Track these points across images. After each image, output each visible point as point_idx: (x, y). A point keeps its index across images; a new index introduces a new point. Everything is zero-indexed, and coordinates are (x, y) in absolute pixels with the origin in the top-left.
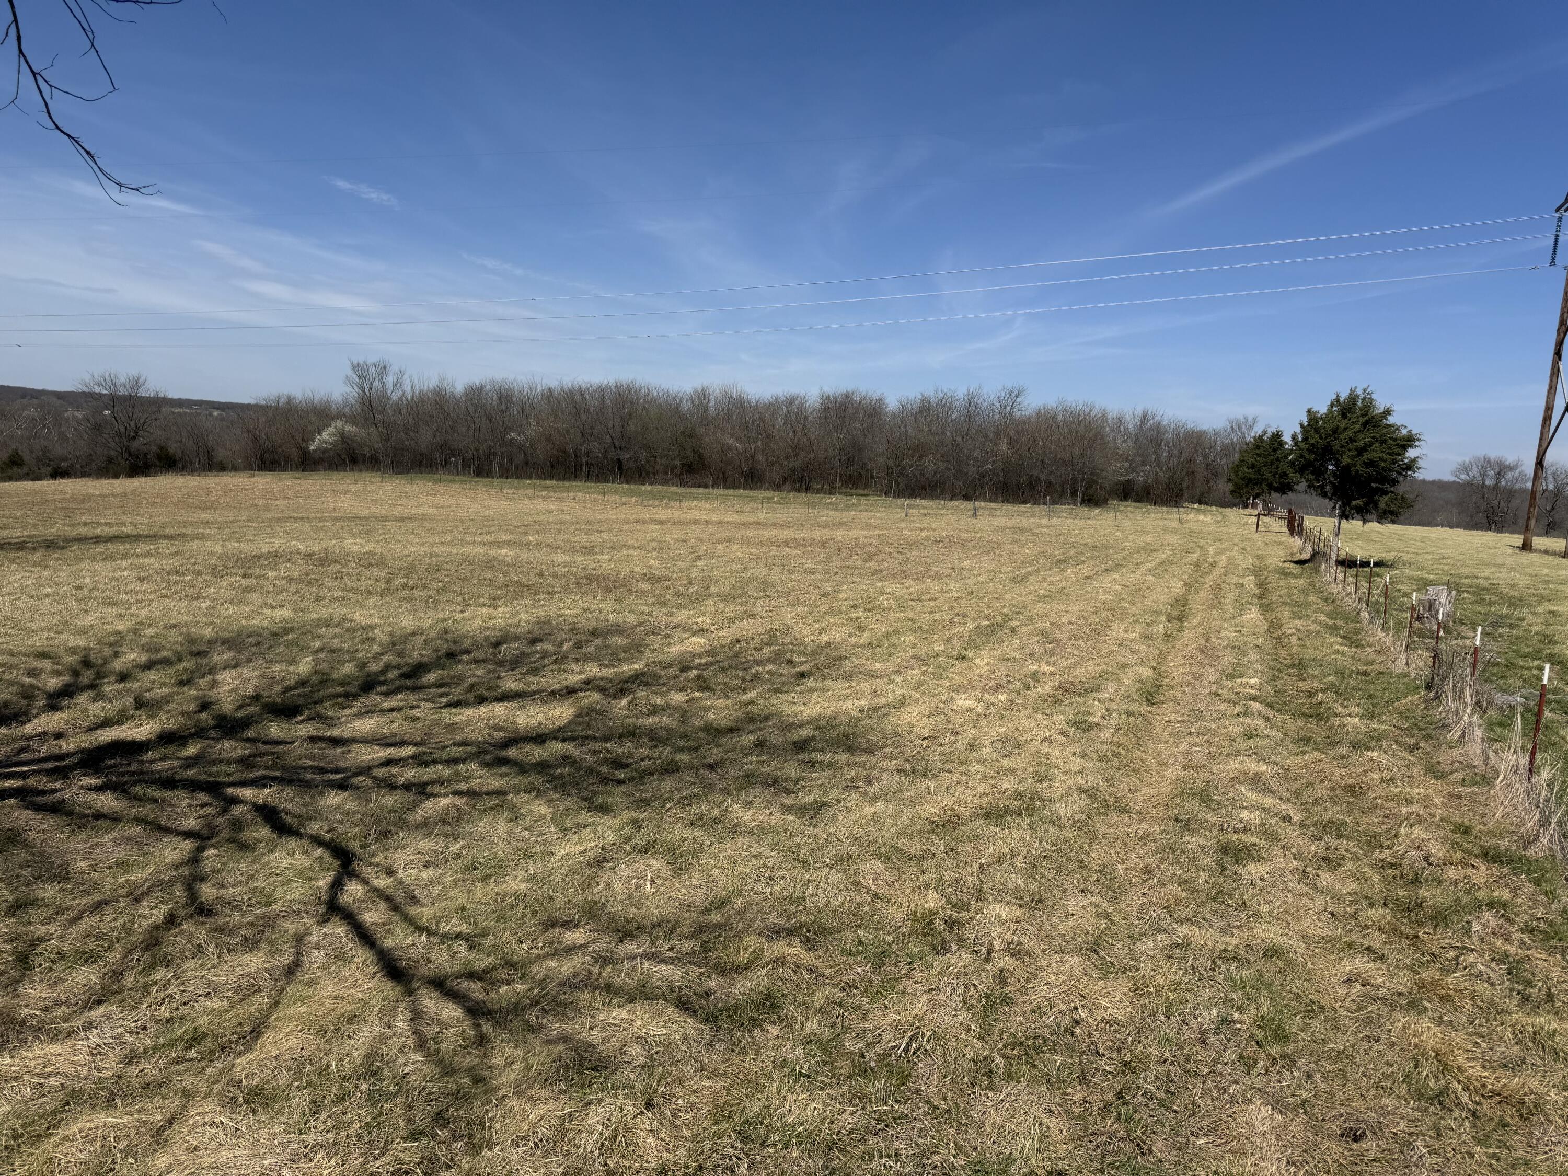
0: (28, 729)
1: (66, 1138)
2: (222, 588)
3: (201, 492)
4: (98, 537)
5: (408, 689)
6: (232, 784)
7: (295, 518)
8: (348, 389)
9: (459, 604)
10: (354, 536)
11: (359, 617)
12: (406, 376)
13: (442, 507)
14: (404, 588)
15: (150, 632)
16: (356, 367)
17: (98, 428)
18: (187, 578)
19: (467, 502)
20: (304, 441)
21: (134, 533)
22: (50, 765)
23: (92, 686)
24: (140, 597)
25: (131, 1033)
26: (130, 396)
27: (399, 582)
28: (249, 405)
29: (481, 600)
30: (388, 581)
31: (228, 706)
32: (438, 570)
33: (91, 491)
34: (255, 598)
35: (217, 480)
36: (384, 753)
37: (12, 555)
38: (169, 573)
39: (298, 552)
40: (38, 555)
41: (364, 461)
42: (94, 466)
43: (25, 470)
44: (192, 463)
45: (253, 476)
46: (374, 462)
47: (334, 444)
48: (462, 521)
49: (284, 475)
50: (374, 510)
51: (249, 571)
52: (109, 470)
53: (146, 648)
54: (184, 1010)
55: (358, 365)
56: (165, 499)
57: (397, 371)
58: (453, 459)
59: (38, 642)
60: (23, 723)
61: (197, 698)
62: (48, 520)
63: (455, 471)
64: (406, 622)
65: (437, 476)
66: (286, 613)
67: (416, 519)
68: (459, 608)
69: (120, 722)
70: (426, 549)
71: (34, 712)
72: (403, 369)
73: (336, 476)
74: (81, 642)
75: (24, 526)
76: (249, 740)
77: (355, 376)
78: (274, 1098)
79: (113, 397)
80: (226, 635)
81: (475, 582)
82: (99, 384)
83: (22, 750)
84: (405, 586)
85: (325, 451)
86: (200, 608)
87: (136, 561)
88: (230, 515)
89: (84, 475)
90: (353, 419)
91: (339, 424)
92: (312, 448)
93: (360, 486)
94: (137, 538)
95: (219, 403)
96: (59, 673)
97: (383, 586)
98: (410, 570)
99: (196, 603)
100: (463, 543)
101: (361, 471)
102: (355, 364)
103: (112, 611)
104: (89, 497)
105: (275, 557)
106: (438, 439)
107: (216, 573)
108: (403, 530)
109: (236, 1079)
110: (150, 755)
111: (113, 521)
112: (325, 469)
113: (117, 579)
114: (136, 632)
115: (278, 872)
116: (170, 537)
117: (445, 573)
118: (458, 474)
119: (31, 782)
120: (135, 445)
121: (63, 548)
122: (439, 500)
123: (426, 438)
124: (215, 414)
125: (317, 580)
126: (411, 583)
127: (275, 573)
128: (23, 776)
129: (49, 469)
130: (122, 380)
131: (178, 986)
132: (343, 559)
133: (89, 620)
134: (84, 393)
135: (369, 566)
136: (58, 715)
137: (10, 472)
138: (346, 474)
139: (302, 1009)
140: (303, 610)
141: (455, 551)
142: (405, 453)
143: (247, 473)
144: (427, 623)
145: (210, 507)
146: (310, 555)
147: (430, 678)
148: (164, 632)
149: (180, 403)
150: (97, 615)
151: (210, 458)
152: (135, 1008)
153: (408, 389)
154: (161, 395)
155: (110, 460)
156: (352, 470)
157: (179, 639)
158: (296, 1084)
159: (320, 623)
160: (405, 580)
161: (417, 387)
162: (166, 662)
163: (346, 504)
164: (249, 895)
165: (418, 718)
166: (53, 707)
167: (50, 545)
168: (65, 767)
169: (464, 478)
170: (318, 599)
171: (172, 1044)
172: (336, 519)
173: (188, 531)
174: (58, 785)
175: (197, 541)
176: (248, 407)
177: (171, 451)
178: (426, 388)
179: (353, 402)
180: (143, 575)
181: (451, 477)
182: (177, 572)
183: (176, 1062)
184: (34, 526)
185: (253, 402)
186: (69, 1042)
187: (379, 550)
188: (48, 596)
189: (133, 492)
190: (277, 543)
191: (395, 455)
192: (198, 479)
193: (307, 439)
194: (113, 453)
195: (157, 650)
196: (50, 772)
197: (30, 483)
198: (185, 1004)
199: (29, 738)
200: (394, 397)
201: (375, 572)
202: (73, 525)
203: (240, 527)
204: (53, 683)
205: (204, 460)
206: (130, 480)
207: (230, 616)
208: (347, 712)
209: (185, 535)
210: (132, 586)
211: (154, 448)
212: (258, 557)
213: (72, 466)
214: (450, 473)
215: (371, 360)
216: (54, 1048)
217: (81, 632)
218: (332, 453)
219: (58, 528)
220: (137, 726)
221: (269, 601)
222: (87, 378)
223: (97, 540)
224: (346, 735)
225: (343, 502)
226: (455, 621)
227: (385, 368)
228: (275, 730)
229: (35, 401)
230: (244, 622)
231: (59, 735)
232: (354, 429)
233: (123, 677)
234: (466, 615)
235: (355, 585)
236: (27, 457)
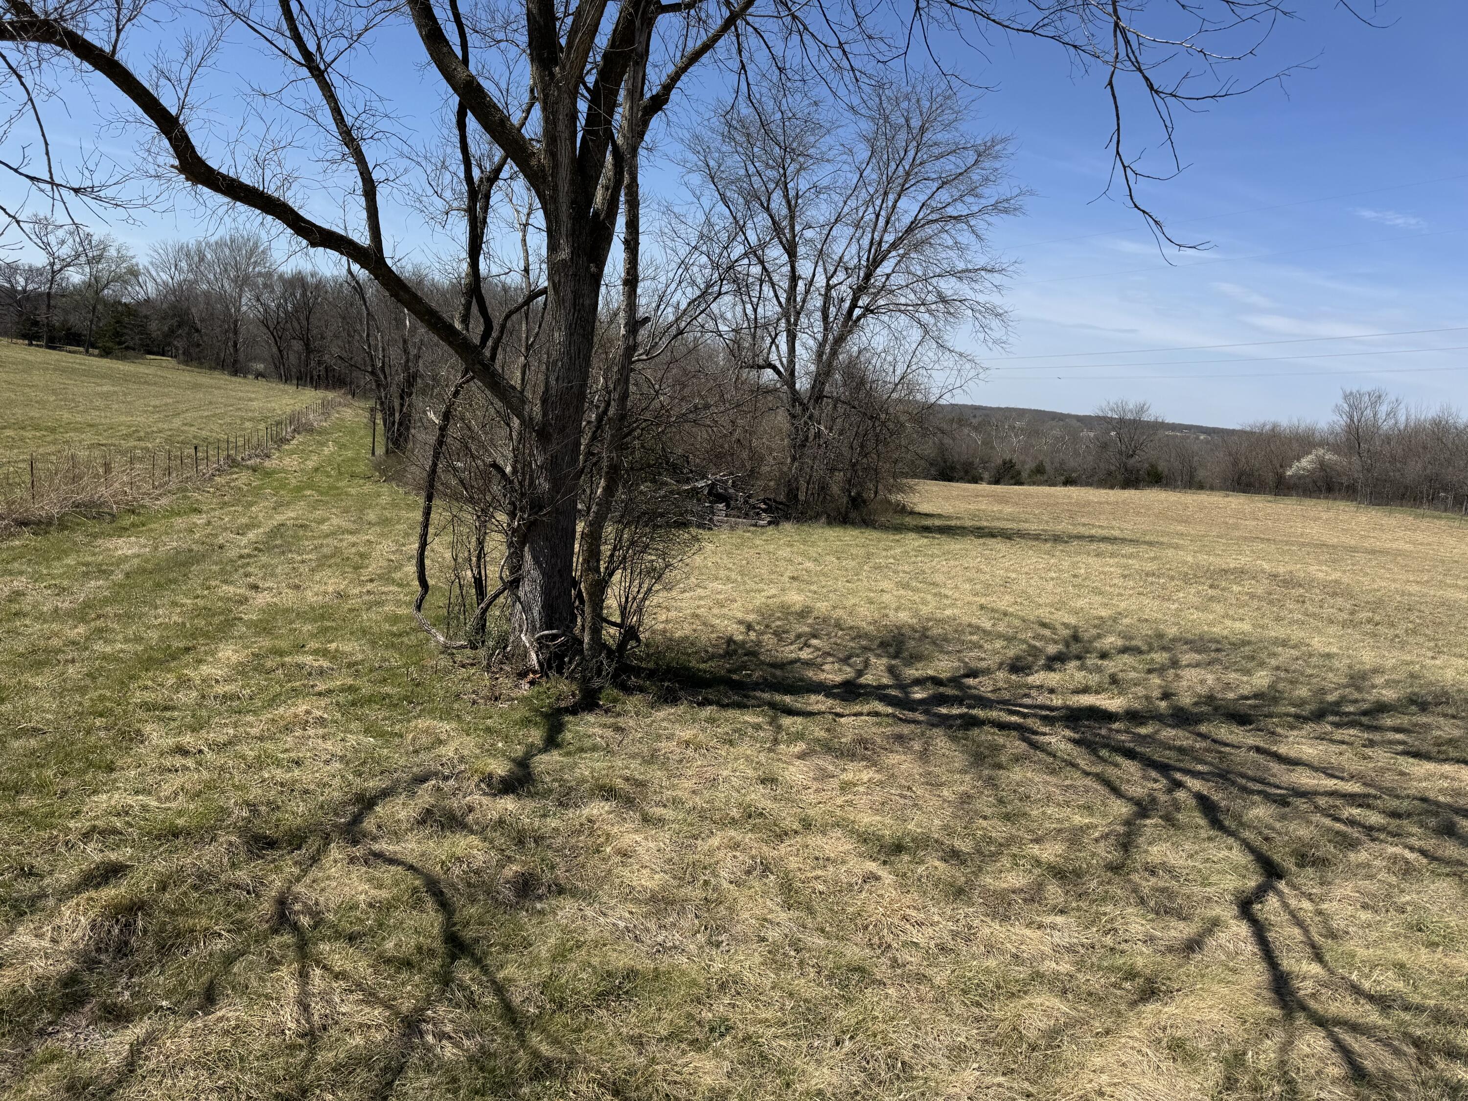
0: (1030, 679)
1: (1031, 1005)
2: (1191, 594)
3: (1180, 507)
4: (1092, 537)
5: (1361, 725)
6: (1180, 770)
7: (1262, 539)
8: (1336, 418)
9: (1429, 649)
10: (1320, 563)
11: (1317, 643)
12: (1402, 406)
13: (1421, 544)
14: (1369, 622)
15: (1126, 621)
16: (1346, 397)
17: (1104, 446)
18: (1162, 581)
19: (1452, 541)
20: (1281, 466)
21: (1121, 536)
22: (1044, 713)
23: (1079, 658)
24: (1122, 591)
25: (1083, 946)
26: (1134, 420)
27: (1364, 615)
28: (1234, 430)
29: (1458, 650)
30: (1352, 613)
31: (1186, 700)
32: (1409, 610)
33: (1091, 498)
34: (1218, 608)
35: (1195, 497)
36: (1330, 784)
37: (1030, 543)
38: (1147, 575)
39: (1263, 571)
40: (1048, 545)
41: (1340, 490)
42: (1096, 478)
43: (1046, 478)
44: (1176, 481)
45: (1228, 496)
46: (1350, 492)
47: (1312, 472)
48: (1443, 562)
49: (1257, 498)
50: (1343, 539)
51: (1216, 583)
52: (1107, 481)
53: (1120, 635)
54: (1124, 946)
55: (1351, 393)
56: (1149, 509)
57: (1394, 399)
58: (1442, 494)
59: (1044, 613)
60: (1028, 675)
61: (1160, 687)
62: (1057, 519)
63: (1443, 507)
64: (1367, 658)
65: (1420, 511)
66: (1246, 627)
67: (1388, 553)
68: (1430, 654)
69: (1097, 692)
70: (1398, 586)
71: (1036, 668)
72: (1400, 398)
73: (1309, 502)
74: (1073, 620)
75: (1040, 522)
76: (1200, 735)
77: (1345, 406)
78: (1193, 1058)
79: (1122, 421)
80: (1189, 636)
81: (1453, 629)
82: (1112, 410)
83: (1027, 695)
84: (1369, 621)
85: (1300, 477)
86: (1169, 609)
87: (1124, 561)
88: (1202, 529)
89: (1088, 484)
90: (1335, 448)
91: (1321, 452)
92: (1289, 473)
93: (1331, 514)
94: (1123, 540)
95: (1207, 428)
96: (1056, 642)
97: (1346, 617)
98: (1378, 605)
99: (1166, 604)
100: (1442, 584)
101: (1335, 499)
102: (1348, 392)
103: (1099, 598)
104: (1088, 503)
105: (1240, 573)
106: (1428, 471)
107: (1186, 579)
108: (1374, 563)
109: (1163, 1024)
110: (1116, 726)
111: (1105, 525)
112: (1298, 495)
113: (1105, 574)
114: (1115, 620)
115: (1215, 859)
116: (1150, 544)
117: (1417, 614)
118: (1446, 510)
119: (1030, 722)
120: (1131, 461)
121: (1066, 542)
122: (1419, 537)
123: (1414, 469)
124: (1202, 437)
125: (1279, 601)
126: (1377, 618)
127: (1240, 588)
128: (1024, 716)
129: (1063, 478)
130: (1131, 407)
131: (1122, 924)
132: (1308, 584)
133: (1080, 603)
134: (1098, 417)
135: (1334, 594)
136: (1052, 674)
137: (1035, 478)
138: (1319, 501)
139: (1226, 991)
140: (1262, 627)
141: (1432, 593)
142: (1388, 485)
143: (1222, 493)
144: (1390, 663)
145: (1186, 521)
146: (1275, 576)
147: (1388, 721)
148: (1137, 623)
149: (1174, 427)
150: (1087, 600)
151: (1192, 477)
152: (1087, 927)
153: (1402, 419)
154: (1160, 420)
155: (1110, 474)
156: (1326, 498)
157: (1150, 632)
158: (1214, 1054)
159: (1276, 642)
160: (1371, 614)
161: (1413, 417)
162: (1137, 651)
163: (1315, 531)
164: (1187, 871)
165: (1370, 758)
166: (1049, 668)
167: (1057, 539)
168: (1053, 717)
169: (1453, 516)
170: (1278, 619)
171: (1112, 969)
172: (1303, 545)
173: (1165, 540)
174: (1047, 730)
175: (1172, 550)
176: (1233, 432)
177: (1160, 469)
178: (1423, 417)
179: (1339, 430)
180: (1126, 572)
181: (1437, 513)
182: (1154, 574)
183: (1114, 985)
184: (1047, 522)
185: (1238, 427)
186: (1039, 933)
187: (1345, 580)
188: (1052, 579)
189: (1124, 502)
190: (1243, 560)
191: (1375, 486)
192: (1179, 495)
193: (1285, 464)
194: (1113, 468)
195: (1131, 638)
196: (1044, 718)
197: (1048, 488)
198: (1126, 941)
199: (1031, 687)
200: (1385, 426)
201: (1340, 601)
202: (1074, 525)
203: (1211, 542)
204: (1052, 649)
205: (1186, 478)
206: (1123, 491)
207: (1194, 621)
208: (1295, 733)
209: (1162, 544)
210: (1116, 581)
211: (1146, 465)
212: (1226, 571)
213: (1079, 476)
214: (1436, 509)
215: (1366, 388)
216: (1028, 932)
217: (1076, 612)
218: (1308, 480)
219: (1063, 527)
220: (1109, 698)
221: (1231, 613)
222: (1104, 404)
223: (1092, 539)
224: (1293, 754)
225: (1312, 528)
226: (1422, 666)
227: (1380, 397)
228: (1225, 732)
229: (1061, 423)
230: (1206, 628)
231: (1052, 691)
232: (1335, 458)
233: (1104, 656)
234: (1438, 662)
235: (1317, 611)
236: (1048, 467)
